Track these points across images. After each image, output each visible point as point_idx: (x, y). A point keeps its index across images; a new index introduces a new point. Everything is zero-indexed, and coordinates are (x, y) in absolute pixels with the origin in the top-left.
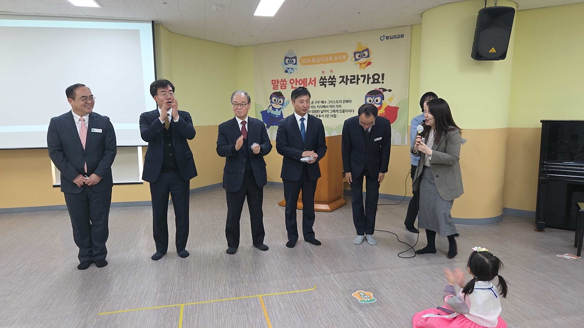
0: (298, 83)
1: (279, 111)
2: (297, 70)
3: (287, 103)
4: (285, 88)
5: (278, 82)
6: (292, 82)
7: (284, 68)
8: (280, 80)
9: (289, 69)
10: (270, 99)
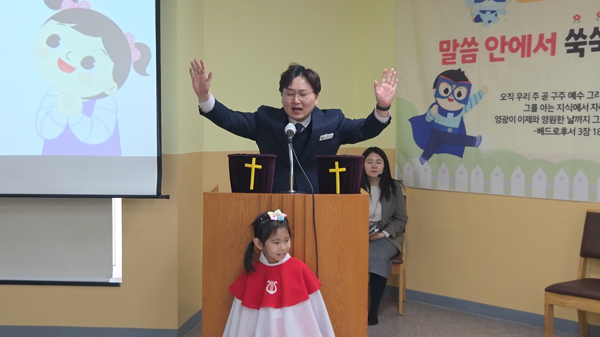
0: (507, 48)
2: (505, 14)
3: (478, 97)
4: (474, 61)
5: (456, 45)
6: (492, 44)
7: (471, 11)
8: (460, 41)
9: (484, 12)
10: (434, 88)
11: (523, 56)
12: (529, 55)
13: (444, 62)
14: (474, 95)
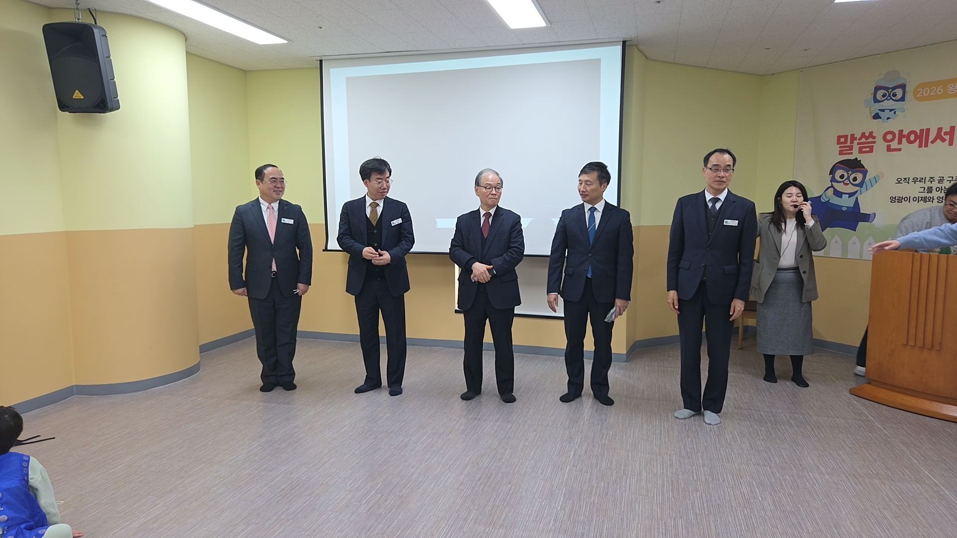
0: (904, 140)
1: (849, 197)
2: (903, 111)
3: (873, 181)
4: (871, 151)
5: (853, 138)
6: (889, 137)
7: (870, 110)
8: (858, 136)
9: (883, 110)
10: (830, 175)
11: (920, 146)
12: (926, 146)
13: (841, 153)
14: (870, 180)
